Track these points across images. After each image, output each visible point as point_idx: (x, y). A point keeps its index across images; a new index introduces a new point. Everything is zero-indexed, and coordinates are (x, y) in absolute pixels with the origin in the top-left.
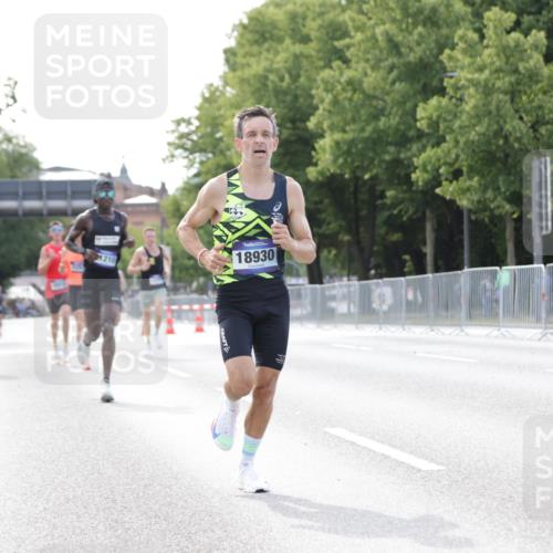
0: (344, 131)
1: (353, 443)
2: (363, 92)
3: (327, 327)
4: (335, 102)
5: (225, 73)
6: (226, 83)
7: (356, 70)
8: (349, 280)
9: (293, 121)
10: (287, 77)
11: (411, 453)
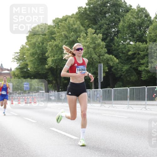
0: (54, 57)
1: (57, 132)
2: (59, 47)
3: (50, 103)
4: (52, 49)
5: (27, 42)
6: (27, 45)
7: (57, 42)
8: (55, 92)
9: (42, 54)
10: (41, 44)
11: (71, 134)
